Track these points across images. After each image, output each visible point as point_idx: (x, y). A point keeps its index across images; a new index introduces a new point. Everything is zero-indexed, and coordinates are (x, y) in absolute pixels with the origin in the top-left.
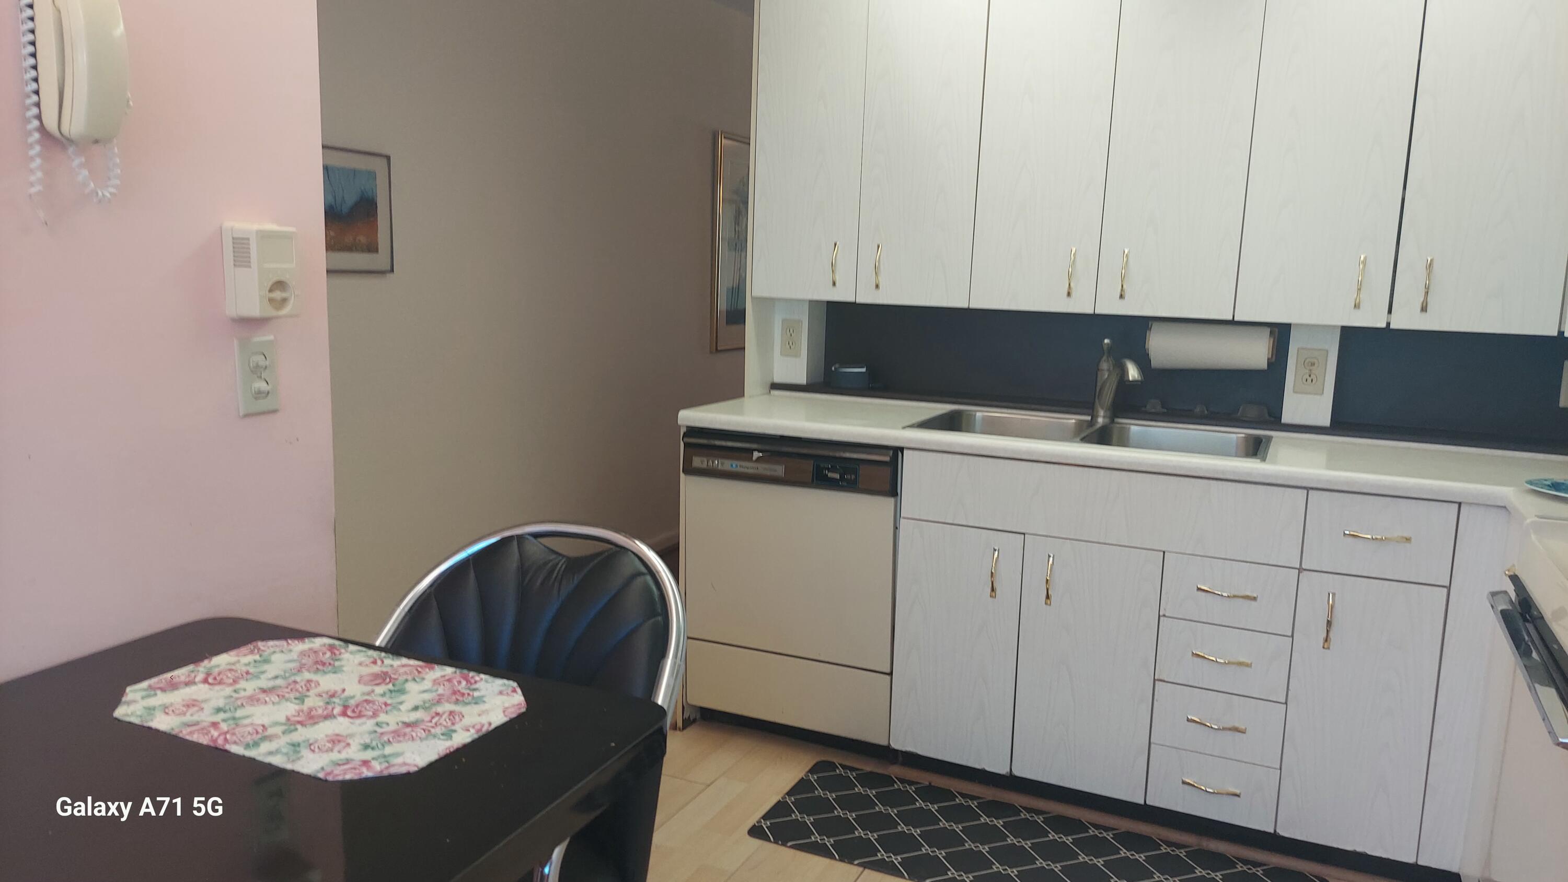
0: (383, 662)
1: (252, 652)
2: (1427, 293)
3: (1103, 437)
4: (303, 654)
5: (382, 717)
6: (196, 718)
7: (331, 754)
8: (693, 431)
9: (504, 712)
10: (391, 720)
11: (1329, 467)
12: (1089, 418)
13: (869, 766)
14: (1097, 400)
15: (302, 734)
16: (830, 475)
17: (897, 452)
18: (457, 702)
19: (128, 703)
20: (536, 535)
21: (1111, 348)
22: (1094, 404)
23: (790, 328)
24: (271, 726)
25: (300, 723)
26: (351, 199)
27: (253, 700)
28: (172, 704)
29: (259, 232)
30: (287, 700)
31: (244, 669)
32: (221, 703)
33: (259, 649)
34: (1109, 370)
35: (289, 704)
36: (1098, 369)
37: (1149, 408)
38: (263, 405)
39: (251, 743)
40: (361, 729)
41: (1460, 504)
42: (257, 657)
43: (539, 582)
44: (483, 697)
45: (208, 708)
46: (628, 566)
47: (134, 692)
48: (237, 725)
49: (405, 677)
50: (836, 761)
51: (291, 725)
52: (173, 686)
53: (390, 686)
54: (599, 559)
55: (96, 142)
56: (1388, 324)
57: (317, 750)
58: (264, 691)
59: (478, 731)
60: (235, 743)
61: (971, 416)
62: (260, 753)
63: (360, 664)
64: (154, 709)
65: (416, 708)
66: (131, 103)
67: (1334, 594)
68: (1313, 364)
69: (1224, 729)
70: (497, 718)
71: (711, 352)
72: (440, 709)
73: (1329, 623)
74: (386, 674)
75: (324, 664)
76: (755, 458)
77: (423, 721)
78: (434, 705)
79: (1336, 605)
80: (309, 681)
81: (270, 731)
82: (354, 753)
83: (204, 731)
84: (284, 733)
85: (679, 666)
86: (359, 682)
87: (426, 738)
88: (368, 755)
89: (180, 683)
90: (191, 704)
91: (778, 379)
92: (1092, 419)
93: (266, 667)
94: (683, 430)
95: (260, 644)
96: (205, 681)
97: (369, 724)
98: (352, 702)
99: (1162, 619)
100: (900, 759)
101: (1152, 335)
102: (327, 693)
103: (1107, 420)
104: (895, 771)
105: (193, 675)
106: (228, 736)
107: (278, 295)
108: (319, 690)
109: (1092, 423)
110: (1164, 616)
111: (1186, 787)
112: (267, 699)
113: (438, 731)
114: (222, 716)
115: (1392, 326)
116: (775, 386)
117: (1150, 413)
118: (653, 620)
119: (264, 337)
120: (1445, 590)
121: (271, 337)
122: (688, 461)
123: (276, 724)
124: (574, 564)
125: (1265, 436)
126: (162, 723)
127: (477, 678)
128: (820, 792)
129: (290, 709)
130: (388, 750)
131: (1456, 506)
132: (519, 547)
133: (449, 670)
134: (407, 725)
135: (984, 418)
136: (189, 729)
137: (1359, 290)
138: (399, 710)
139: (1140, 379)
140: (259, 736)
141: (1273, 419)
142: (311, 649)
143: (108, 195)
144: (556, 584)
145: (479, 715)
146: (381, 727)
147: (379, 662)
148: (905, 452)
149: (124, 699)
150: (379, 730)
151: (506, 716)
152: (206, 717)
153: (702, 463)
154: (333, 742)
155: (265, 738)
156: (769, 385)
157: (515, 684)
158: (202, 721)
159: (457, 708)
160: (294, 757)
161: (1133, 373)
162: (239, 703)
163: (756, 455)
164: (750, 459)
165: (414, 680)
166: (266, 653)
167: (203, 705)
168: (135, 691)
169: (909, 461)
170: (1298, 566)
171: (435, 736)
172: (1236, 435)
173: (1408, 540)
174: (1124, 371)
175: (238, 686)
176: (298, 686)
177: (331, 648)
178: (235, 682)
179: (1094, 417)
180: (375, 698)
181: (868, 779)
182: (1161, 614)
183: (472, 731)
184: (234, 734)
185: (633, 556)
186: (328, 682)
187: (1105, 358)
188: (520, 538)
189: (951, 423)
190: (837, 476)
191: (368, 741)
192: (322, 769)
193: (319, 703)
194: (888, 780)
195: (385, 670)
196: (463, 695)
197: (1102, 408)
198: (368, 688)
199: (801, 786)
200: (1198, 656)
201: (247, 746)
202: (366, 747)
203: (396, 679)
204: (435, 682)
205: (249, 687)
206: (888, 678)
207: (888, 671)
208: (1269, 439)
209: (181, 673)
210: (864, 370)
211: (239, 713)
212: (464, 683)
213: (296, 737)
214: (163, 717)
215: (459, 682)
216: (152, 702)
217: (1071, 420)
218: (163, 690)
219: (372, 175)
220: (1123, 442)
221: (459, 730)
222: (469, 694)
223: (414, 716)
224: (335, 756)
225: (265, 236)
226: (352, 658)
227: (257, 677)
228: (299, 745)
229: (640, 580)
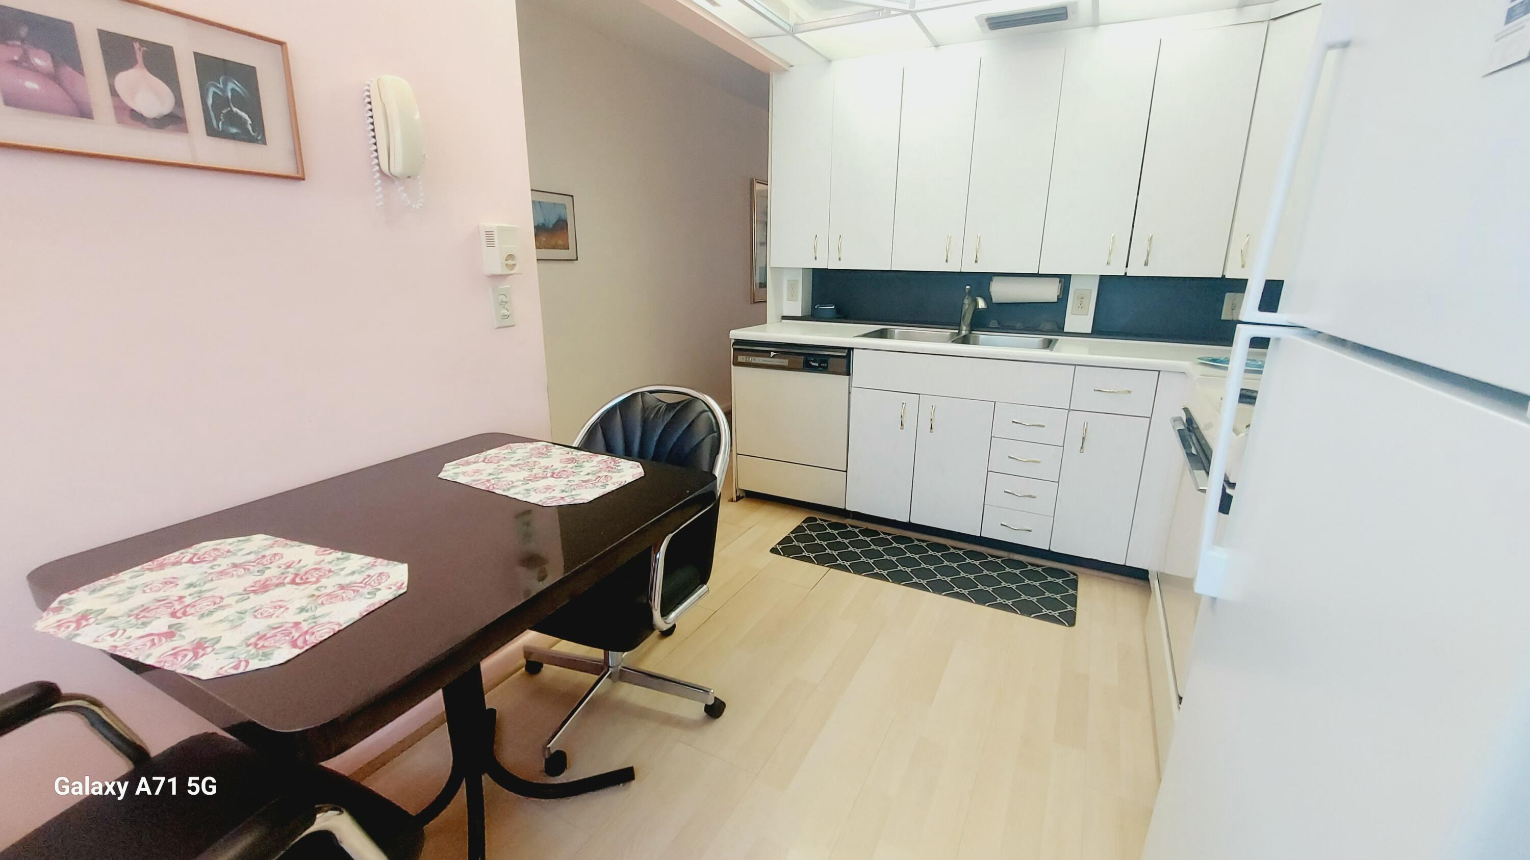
0: (572, 453)
1: (507, 449)
2: (1148, 255)
3: (965, 340)
4: (532, 449)
5: (571, 478)
6: (479, 478)
7: (545, 494)
8: (738, 342)
9: (633, 476)
10: (576, 479)
11: (1089, 354)
12: (957, 331)
13: (834, 520)
14: (962, 322)
15: (531, 485)
16: (813, 364)
17: (850, 350)
18: (609, 471)
19: (446, 471)
20: (651, 392)
21: (970, 290)
22: (960, 323)
23: (792, 285)
24: (516, 482)
25: (530, 480)
26: (553, 220)
27: (507, 470)
28: (467, 472)
29: (498, 227)
30: (524, 470)
31: (503, 456)
32: (491, 471)
33: (510, 447)
34: (969, 304)
35: (525, 472)
36: (963, 304)
37: (991, 325)
38: (507, 322)
39: (506, 489)
40: (561, 483)
41: (1159, 371)
42: (509, 451)
43: (653, 416)
44: (622, 469)
45: (485, 473)
46: (699, 407)
47: (447, 466)
48: (499, 481)
49: (583, 460)
50: (817, 517)
51: (526, 481)
52: (468, 464)
53: (576, 464)
54: (683, 404)
55: (409, 177)
56: (1126, 273)
57: (538, 492)
58: (513, 466)
59: (620, 485)
60: (498, 489)
61: (892, 332)
62: (510, 494)
63: (561, 454)
64: (458, 473)
65: (588, 474)
66: (427, 157)
67: (1087, 423)
68: (1083, 298)
69: (1024, 496)
70: (630, 479)
71: (751, 304)
72: (600, 474)
73: (1084, 438)
74: (574, 458)
75: (543, 454)
76: (772, 356)
77: (591, 480)
78: (598, 473)
79: (1088, 429)
80: (535, 462)
81: (515, 484)
82: (557, 494)
83: (483, 483)
84: (522, 484)
85: (727, 459)
86: (560, 462)
87: (593, 488)
88: (564, 494)
89: (471, 462)
90: (477, 472)
91: (785, 315)
92: (959, 332)
93: (514, 455)
94: (733, 341)
95: (511, 445)
96: (484, 461)
97: (565, 481)
98: (556, 471)
99: (993, 438)
100: (851, 515)
101: (993, 285)
102: (544, 467)
103: (967, 332)
104: (848, 521)
105: (478, 459)
106: (495, 486)
107: (510, 262)
108: (540, 465)
109: (959, 334)
110: (994, 437)
111: (1003, 527)
112: (514, 469)
113: (600, 484)
114: (492, 477)
115: (1128, 275)
116: (784, 318)
117: (992, 328)
118: (712, 435)
119: (505, 285)
120: (1149, 419)
121: (509, 286)
122: (735, 358)
123: (519, 481)
124: (670, 406)
125: (1054, 339)
126: (462, 480)
127: (620, 461)
128: (808, 532)
129: (525, 474)
130: (574, 493)
131: (1158, 372)
132: (642, 398)
133: (605, 457)
134: (584, 482)
135: (899, 332)
136: (476, 483)
137: (1110, 254)
138: (580, 475)
139: (985, 307)
140: (510, 486)
141: (1060, 330)
142: (536, 447)
143: (418, 207)
144: (662, 416)
145: (620, 477)
146: (570, 482)
147: (570, 453)
148: (854, 350)
149: (443, 469)
150: (570, 484)
151: (633, 478)
152: (484, 477)
153: (743, 359)
154: (546, 489)
155: (512, 487)
156: (781, 318)
157: (639, 464)
158: (482, 479)
159: (609, 474)
160: (527, 496)
161: (981, 304)
162: (500, 471)
163: (772, 354)
164: (769, 357)
165: (588, 461)
166: (514, 449)
167: (482, 472)
168: (449, 466)
169: (856, 356)
170: (1068, 408)
171: (597, 487)
172: (1038, 339)
173: (1129, 392)
174: (976, 303)
175: (500, 464)
176: (529, 464)
177: (547, 446)
178: (498, 462)
179: (960, 330)
180: (568, 469)
181: (833, 526)
182: (992, 436)
183: (616, 485)
184: (497, 485)
185: (702, 402)
186: (544, 462)
187: (967, 297)
188: (642, 393)
189: (882, 334)
190: (817, 365)
191: (564, 489)
192: (541, 500)
193: (540, 471)
194: (845, 526)
195: (574, 456)
196: (612, 468)
197: (965, 325)
198: (565, 465)
199: (799, 529)
200: (1011, 457)
201: (504, 490)
202: (563, 491)
203: (579, 461)
204: (599, 462)
205: (506, 464)
206: (845, 473)
207: (845, 470)
208: (1057, 340)
209: (472, 458)
210: (833, 307)
211: (500, 476)
212: (613, 463)
213: (527, 487)
214: (463, 477)
215: (611, 463)
216: (456, 471)
217: (947, 333)
218: (463, 465)
219: (564, 206)
220: (976, 343)
221: (610, 484)
222: (615, 468)
223: (587, 478)
224: (547, 495)
225: (501, 229)
226: (557, 451)
227: (509, 460)
228: (529, 490)
229: (705, 414)
